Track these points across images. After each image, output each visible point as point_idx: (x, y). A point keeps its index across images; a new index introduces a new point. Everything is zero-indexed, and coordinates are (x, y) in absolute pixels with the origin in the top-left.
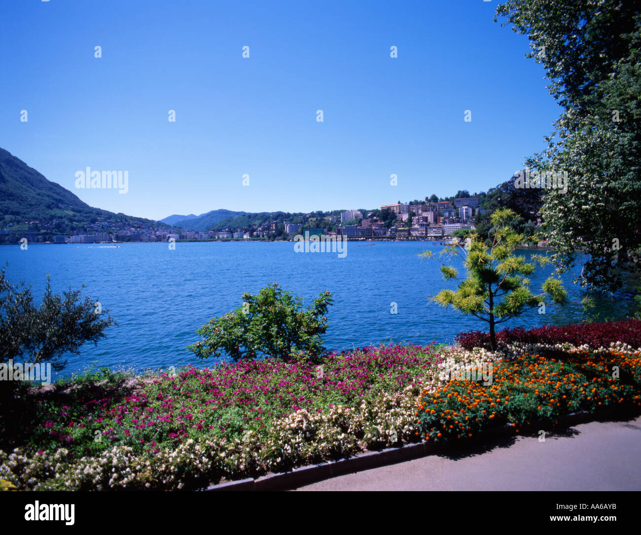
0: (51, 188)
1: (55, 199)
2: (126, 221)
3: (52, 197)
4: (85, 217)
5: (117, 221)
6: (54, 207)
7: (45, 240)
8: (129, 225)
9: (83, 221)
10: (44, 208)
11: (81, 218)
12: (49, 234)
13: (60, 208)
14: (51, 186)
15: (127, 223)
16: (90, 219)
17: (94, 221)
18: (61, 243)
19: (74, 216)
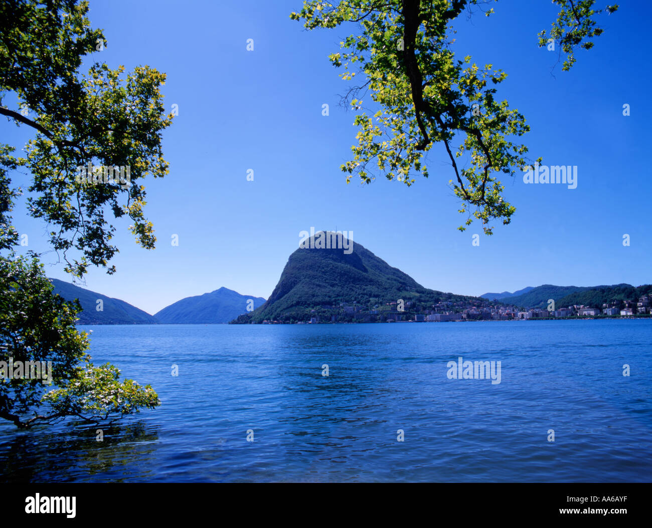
0: (394, 273)
1: (400, 283)
2: (465, 300)
3: (398, 281)
4: (430, 297)
5: (457, 301)
6: (402, 289)
7: (407, 319)
8: (470, 304)
9: (428, 301)
10: (396, 290)
11: (427, 299)
12: (407, 313)
13: (407, 290)
14: (394, 271)
15: (466, 302)
16: (434, 298)
17: (437, 301)
18: (421, 322)
19: (421, 297)
